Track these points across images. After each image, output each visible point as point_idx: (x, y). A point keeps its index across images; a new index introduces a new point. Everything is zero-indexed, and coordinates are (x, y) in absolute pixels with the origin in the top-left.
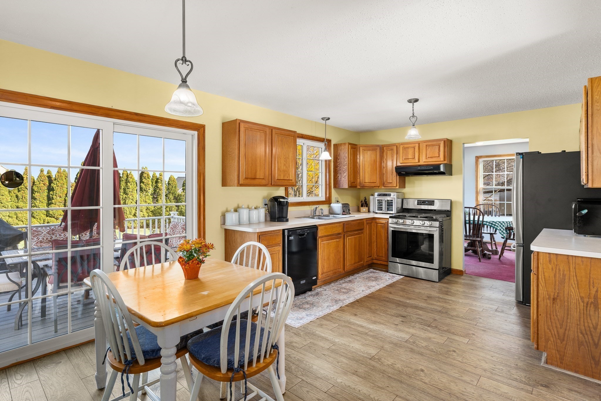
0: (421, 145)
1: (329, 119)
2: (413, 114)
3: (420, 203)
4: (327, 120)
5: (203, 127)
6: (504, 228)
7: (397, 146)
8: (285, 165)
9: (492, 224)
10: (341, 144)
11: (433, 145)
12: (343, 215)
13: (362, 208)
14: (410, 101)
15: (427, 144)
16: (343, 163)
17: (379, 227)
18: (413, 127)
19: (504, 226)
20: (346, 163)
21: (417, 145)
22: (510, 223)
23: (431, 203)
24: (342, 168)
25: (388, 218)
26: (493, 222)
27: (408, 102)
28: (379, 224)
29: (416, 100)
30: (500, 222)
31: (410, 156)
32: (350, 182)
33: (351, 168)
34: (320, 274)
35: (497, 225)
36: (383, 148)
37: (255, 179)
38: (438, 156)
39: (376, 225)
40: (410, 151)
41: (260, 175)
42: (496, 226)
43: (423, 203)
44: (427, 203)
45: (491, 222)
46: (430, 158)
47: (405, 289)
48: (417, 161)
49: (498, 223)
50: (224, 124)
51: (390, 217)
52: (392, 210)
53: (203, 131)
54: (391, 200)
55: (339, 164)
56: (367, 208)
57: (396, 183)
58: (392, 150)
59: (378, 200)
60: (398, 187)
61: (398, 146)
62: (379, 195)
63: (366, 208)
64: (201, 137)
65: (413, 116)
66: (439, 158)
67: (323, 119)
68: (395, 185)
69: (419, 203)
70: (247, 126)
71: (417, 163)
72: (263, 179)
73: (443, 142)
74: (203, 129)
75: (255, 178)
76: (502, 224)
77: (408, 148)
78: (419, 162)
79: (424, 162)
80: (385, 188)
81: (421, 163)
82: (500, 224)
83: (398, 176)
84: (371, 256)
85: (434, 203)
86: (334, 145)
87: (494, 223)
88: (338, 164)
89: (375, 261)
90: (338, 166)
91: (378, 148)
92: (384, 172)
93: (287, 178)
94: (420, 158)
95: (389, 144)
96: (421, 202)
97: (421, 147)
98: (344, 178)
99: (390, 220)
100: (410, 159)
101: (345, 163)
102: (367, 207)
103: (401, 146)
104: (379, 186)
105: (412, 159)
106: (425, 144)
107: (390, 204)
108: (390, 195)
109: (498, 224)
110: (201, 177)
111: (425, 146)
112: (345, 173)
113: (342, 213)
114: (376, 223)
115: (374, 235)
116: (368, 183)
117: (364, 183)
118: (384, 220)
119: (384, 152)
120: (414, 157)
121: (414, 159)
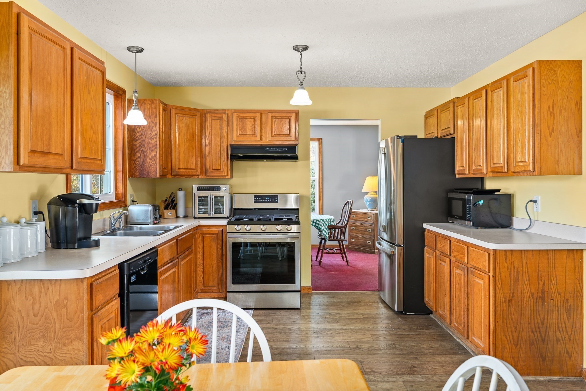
0: (263, 115)
1: (141, 51)
2: (301, 68)
3: (258, 200)
4: (138, 52)
6: (327, 227)
7: (227, 114)
9: (316, 223)
10: (145, 100)
11: (282, 118)
12: (154, 224)
13: (166, 212)
14: (296, 49)
15: (273, 115)
16: (148, 133)
17: (207, 239)
18: (301, 87)
19: (326, 225)
20: (156, 135)
21: (259, 115)
22: (329, 220)
23: (274, 198)
24: (146, 141)
26: (317, 220)
27: (294, 49)
28: (208, 235)
29: (305, 48)
30: (323, 220)
31: (249, 131)
32: (161, 167)
35: (321, 224)
36: (205, 115)
37: (46, 154)
38: (288, 133)
39: (203, 237)
40: (249, 124)
41: (56, 144)
42: (321, 225)
43: (262, 199)
44: (268, 200)
45: (315, 221)
46: (277, 136)
48: (259, 139)
49: (321, 221)
51: (228, 223)
55: (140, 136)
56: (174, 211)
57: (226, 170)
58: (220, 118)
59: (199, 197)
61: (229, 114)
62: (200, 189)
63: (172, 210)
65: (301, 72)
66: (289, 136)
67: (129, 49)
68: (225, 174)
69: (256, 200)
70: (33, 26)
71: (258, 141)
72: (61, 155)
73: (294, 114)
76: (325, 222)
77: (245, 118)
78: (261, 139)
79: (269, 141)
80: (208, 177)
81: (265, 142)
82: (323, 223)
83: (230, 160)
85: (277, 199)
86: (128, 99)
87: (318, 222)
88: (138, 135)
89: (201, 296)
91: (198, 114)
92: (207, 153)
93: (95, 154)
94: (263, 134)
95: (215, 110)
96: (259, 198)
97: (264, 119)
98: (151, 159)
99: (229, 228)
100: (248, 136)
101: (154, 133)
102: (173, 209)
103: (235, 115)
104: (198, 175)
105: (251, 135)
106: (270, 115)
107: (218, 202)
108: (219, 189)
109: (322, 223)
111: (270, 118)
112: (152, 151)
113: (154, 221)
114: (201, 234)
115: (200, 253)
116: (183, 170)
117: (178, 170)
118: (213, 228)
119: (207, 122)
120: (255, 132)
121: (254, 136)
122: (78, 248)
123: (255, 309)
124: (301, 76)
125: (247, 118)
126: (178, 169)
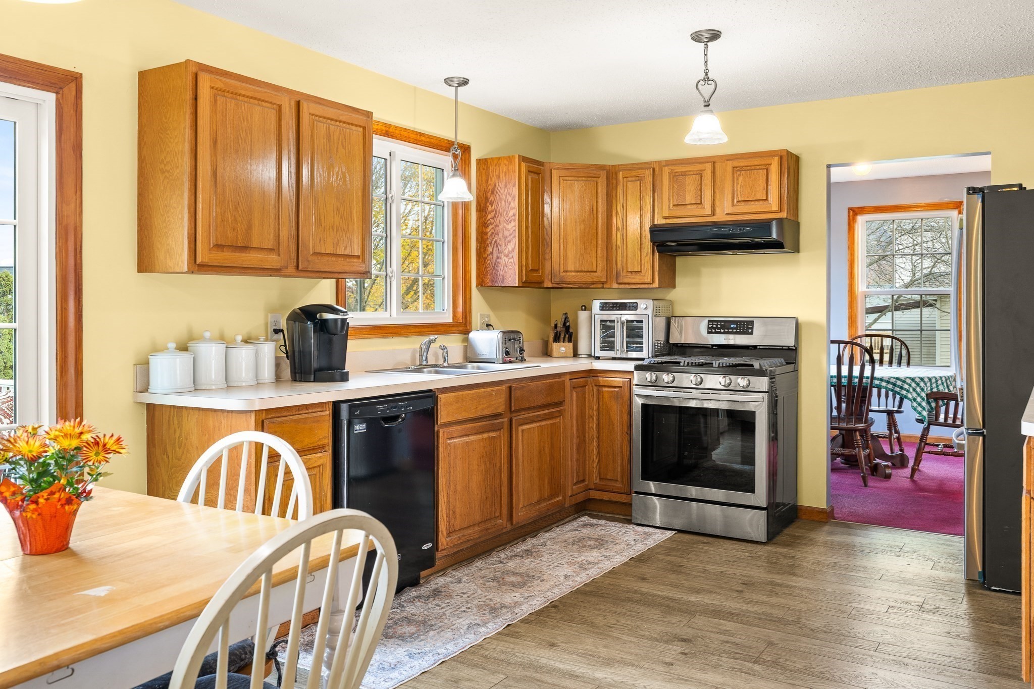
0: (718, 166)
1: (465, 82)
2: (706, 74)
3: (715, 328)
4: (460, 85)
5: (76, 79)
6: (923, 395)
7: (654, 170)
8: (338, 210)
9: (894, 385)
10: (499, 158)
11: (752, 168)
12: (505, 362)
13: (555, 346)
14: (696, 37)
15: (736, 163)
16: (504, 214)
17: (606, 396)
18: (707, 109)
19: (922, 390)
20: (514, 215)
21: (709, 167)
22: (937, 381)
23: (745, 326)
24: (501, 227)
25: (632, 369)
26: (898, 379)
27: (693, 39)
28: (606, 389)
29: (715, 35)
30: (913, 380)
31: (690, 198)
32: (524, 269)
33: (527, 228)
34: (445, 533)
35: (906, 386)
36: (616, 174)
37: (245, 248)
38: (765, 198)
39: (599, 390)
40: (691, 184)
41: (262, 236)
42: (905, 389)
43: (723, 327)
44: (733, 328)
45: (893, 380)
46: (743, 204)
47: (680, 566)
48: (708, 211)
49: (909, 381)
50: (144, 77)
51: (638, 368)
52: (641, 349)
53: (74, 93)
54: (637, 321)
55: (493, 218)
56: (571, 345)
57: (650, 272)
58: (640, 179)
59: (602, 321)
60: (656, 285)
61: (657, 170)
62: (604, 307)
63: (567, 344)
64: (69, 111)
65: (707, 79)
66: (765, 203)
67: (448, 81)
68: (649, 280)
69: (712, 328)
70: (219, 85)
71: (708, 216)
72: (272, 250)
73: (777, 159)
74: (73, 86)
75: (247, 247)
76: (918, 385)
77: (684, 174)
78: (713, 213)
79: (728, 214)
80: (621, 286)
81: (720, 217)
82: (914, 385)
83: (657, 254)
84: (583, 481)
85: (752, 328)
86: (479, 161)
87: (899, 383)
88: (489, 216)
89: (595, 494)
90: (491, 224)
91: (603, 175)
92: (619, 243)
93: (345, 249)
94: (717, 203)
95: (633, 164)
96: (717, 326)
97: (718, 173)
98: (507, 256)
99: (637, 377)
100: (689, 207)
101: (511, 213)
102: (570, 341)
103: (666, 170)
104: (603, 283)
105: (695, 206)
106: (730, 164)
107: (634, 332)
108: (634, 307)
109: (910, 385)
110: (67, 241)
111: (729, 169)
112: (509, 242)
113: (503, 358)
114: (596, 386)
115: (593, 419)
116: (573, 274)
117: (564, 274)
118: (618, 376)
119: (619, 187)
120: (701, 201)
121: (700, 206)
122: (314, 381)
123: (680, 531)
124: (707, 89)
125: (688, 173)
126: (564, 271)
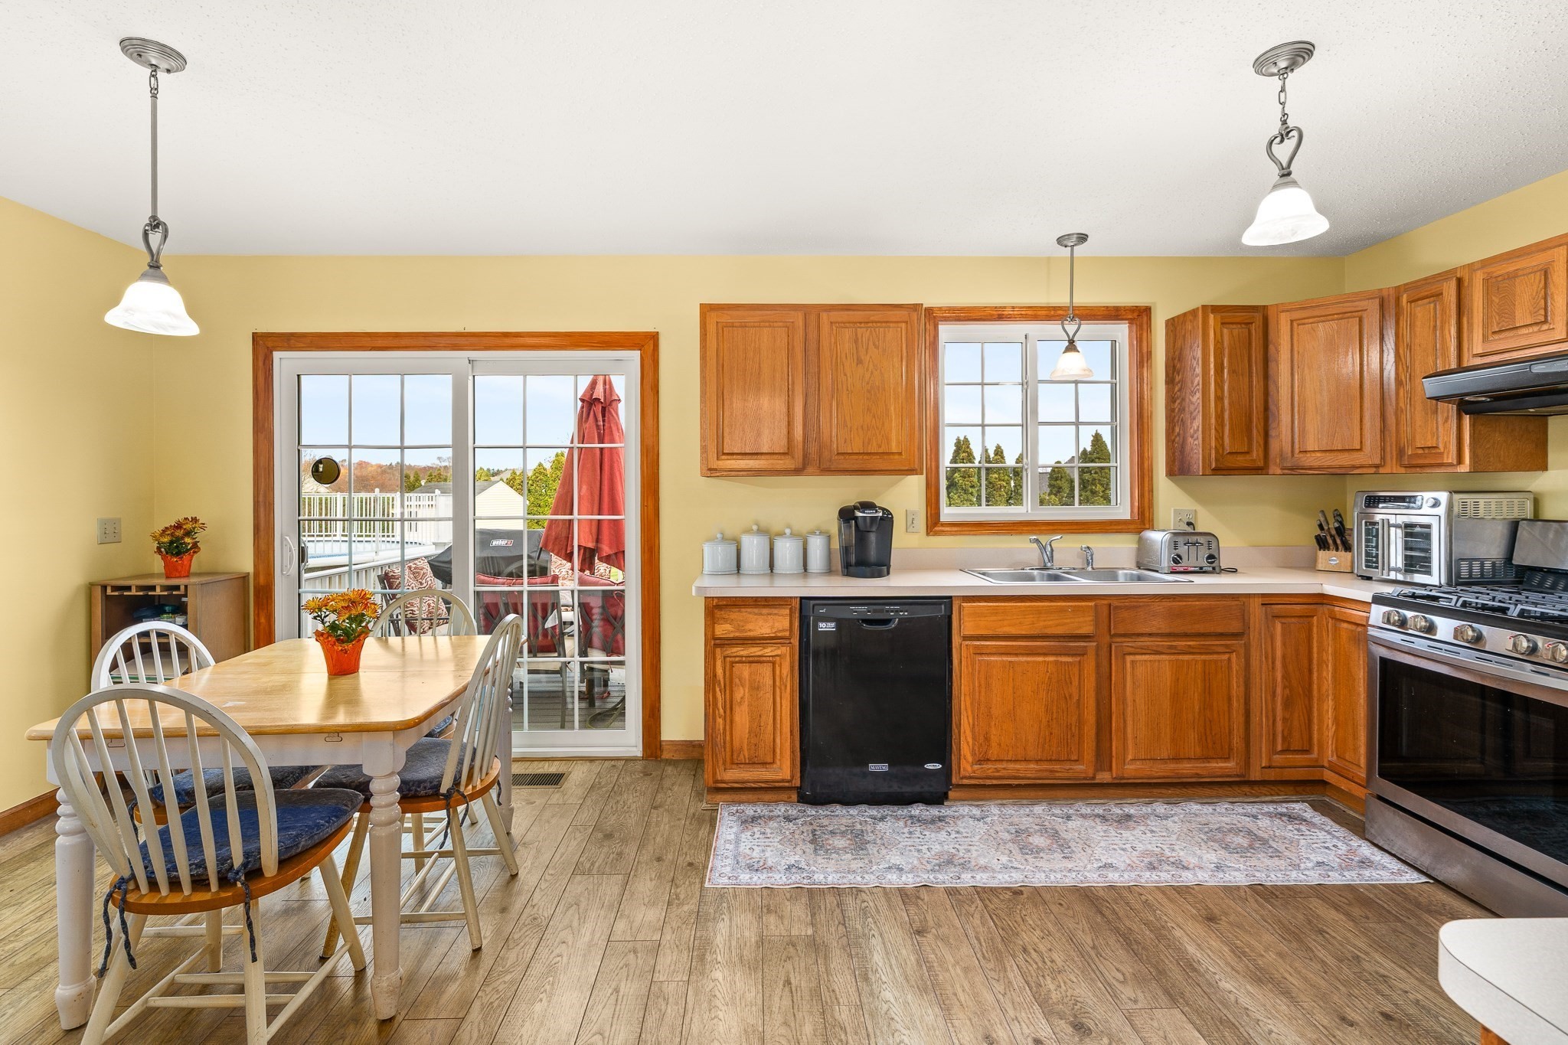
1: (1083, 238)
4: (1081, 240)
5: (654, 338)
7: (1458, 281)
8: (869, 410)
10: (1185, 314)
13: (1322, 555)
17: (1344, 635)
24: (1187, 400)
25: (1370, 601)
28: (1345, 625)
31: (1524, 316)
32: (1213, 452)
33: (1219, 399)
34: (970, 759)
36: (1397, 299)
39: (1335, 626)
40: (1526, 292)
41: (773, 442)
48: (1560, 334)
51: (1379, 600)
52: (1428, 571)
53: (652, 348)
54: (1423, 526)
56: (1348, 555)
57: (1454, 447)
58: (1436, 299)
59: (1367, 523)
60: (1465, 467)
61: (1465, 278)
63: (1342, 553)
64: (649, 361)
67: (1060, 241)
68: (1451, 458)
71: (1560, 342)
72: (786, 453)
74: (652, 342)
75: (756, 453)
77: (1512, 276)
80: (1409, 471)
83: (1467, 419)
84: (1307, 751)
86: (1168, 322)
90: (1178, 398)
91: (1373, 304)
92: (1402, 404)
95: (1428, 278)
98: (1192, 437)
99: (1377, 613)
100: (1524, 331)
102: (1346, 549)
103: (1479, 278)
104: (1377, 467)
105: (1536, 328)
107: (1417, 542)
108: (1415, 503)
110: (647, 456)
113: (1171, 566)
114: (1332, 618)
115: (1327, 666)
116: (1318, 455)
117: (1301, 455)
118: (1360, 608)
119: (1401, 318)
120: (1546, 316)
121: (1547, 327)
123: (1439, 883)
125: (1520, 273)
126: (1301, 451)
